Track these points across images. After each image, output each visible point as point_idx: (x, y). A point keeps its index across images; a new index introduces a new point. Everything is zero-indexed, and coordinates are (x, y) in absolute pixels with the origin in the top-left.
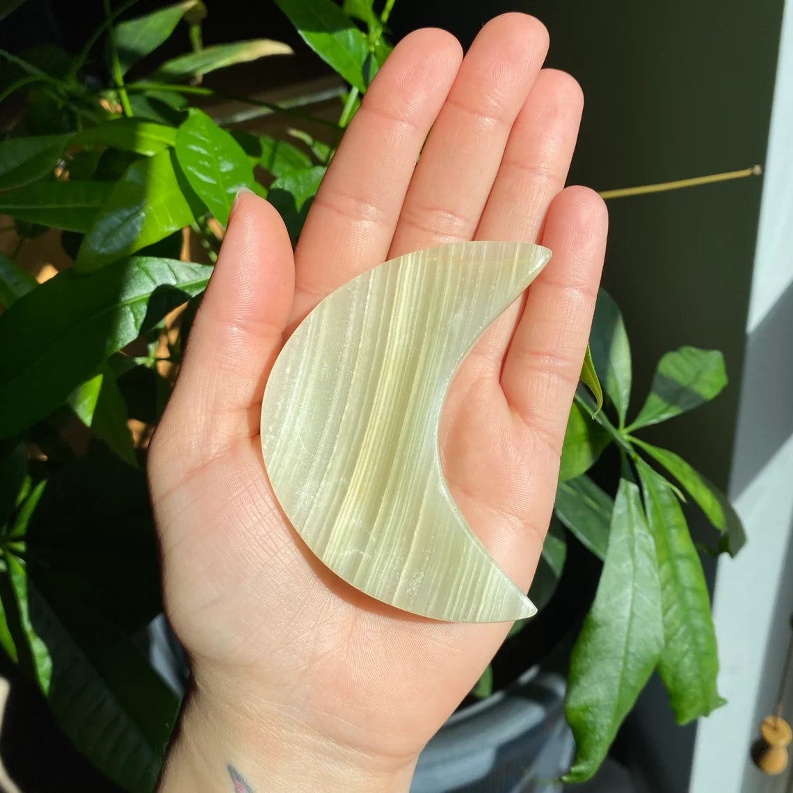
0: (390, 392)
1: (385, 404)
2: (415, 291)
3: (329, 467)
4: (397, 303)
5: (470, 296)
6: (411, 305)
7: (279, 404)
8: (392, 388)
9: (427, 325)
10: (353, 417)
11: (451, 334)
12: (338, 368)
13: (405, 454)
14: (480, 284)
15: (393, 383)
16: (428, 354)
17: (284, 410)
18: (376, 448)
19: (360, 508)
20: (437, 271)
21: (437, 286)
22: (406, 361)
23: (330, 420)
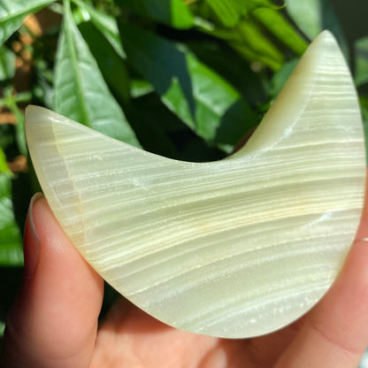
0: (224, 216)
1: (235, 217)
2: (128, 238)
3: (300, 239)
4: (149, 251)
5: (110, 178)
6: (144, 236)
7: (281, 311)
8: (219, 217)
9: (155, 210)
10: (255, 240)
11: (156, 181)
12: (226, 275)
13: (268, 179)
14: (95, 173)
15: (215, 218)
16: (183, 196)
17: (283, 303)
18: (270, 207)
19: (316, 197)
20: (101, 224)
21: (115, 219)
22: (194, 215)
23: (268, 259)
